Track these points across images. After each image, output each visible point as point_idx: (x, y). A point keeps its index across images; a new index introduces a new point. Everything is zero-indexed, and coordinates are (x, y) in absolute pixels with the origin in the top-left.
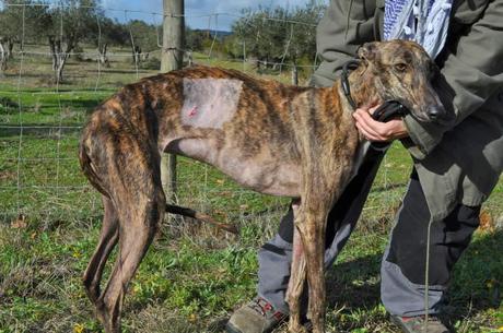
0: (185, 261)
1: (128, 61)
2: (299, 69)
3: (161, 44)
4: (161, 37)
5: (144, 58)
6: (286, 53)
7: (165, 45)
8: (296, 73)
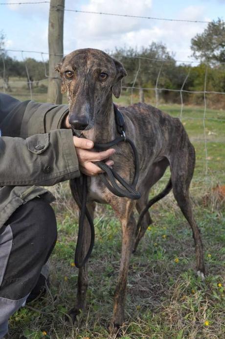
0: (67, 228)
1: (24, 88)
2: (145, 91)
3: (48, 74)
4: (48, 70)
5: (35, 85)
6: (135, 80)
7: (51, 76)
8: (143, 94)
